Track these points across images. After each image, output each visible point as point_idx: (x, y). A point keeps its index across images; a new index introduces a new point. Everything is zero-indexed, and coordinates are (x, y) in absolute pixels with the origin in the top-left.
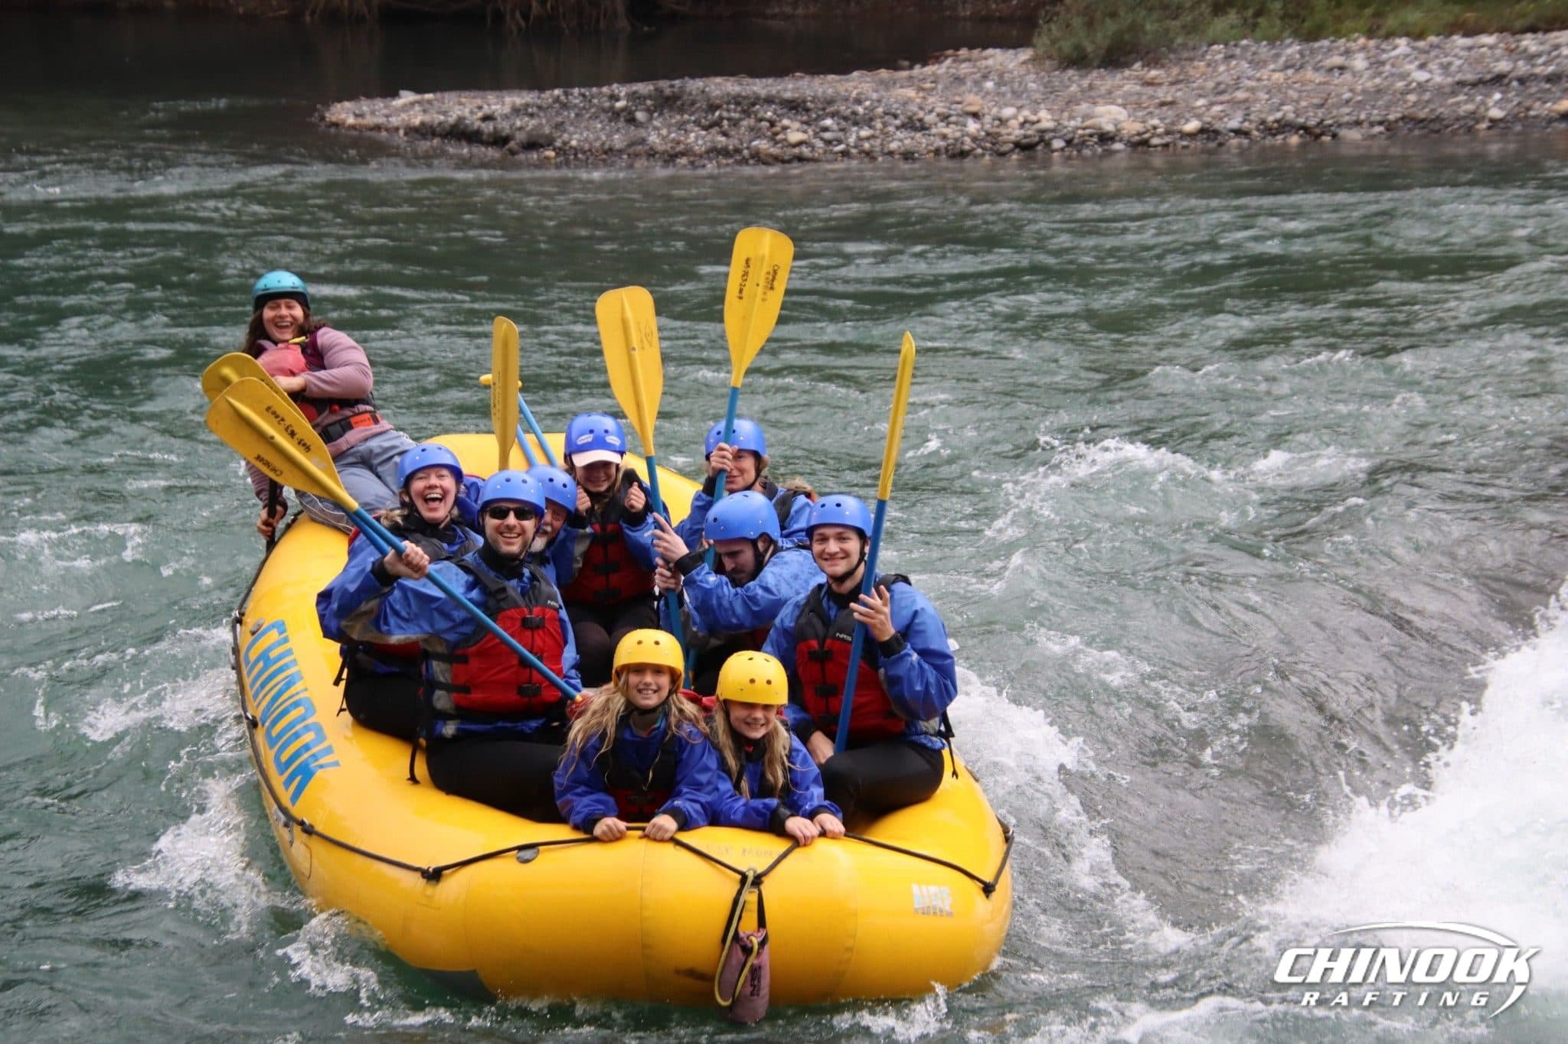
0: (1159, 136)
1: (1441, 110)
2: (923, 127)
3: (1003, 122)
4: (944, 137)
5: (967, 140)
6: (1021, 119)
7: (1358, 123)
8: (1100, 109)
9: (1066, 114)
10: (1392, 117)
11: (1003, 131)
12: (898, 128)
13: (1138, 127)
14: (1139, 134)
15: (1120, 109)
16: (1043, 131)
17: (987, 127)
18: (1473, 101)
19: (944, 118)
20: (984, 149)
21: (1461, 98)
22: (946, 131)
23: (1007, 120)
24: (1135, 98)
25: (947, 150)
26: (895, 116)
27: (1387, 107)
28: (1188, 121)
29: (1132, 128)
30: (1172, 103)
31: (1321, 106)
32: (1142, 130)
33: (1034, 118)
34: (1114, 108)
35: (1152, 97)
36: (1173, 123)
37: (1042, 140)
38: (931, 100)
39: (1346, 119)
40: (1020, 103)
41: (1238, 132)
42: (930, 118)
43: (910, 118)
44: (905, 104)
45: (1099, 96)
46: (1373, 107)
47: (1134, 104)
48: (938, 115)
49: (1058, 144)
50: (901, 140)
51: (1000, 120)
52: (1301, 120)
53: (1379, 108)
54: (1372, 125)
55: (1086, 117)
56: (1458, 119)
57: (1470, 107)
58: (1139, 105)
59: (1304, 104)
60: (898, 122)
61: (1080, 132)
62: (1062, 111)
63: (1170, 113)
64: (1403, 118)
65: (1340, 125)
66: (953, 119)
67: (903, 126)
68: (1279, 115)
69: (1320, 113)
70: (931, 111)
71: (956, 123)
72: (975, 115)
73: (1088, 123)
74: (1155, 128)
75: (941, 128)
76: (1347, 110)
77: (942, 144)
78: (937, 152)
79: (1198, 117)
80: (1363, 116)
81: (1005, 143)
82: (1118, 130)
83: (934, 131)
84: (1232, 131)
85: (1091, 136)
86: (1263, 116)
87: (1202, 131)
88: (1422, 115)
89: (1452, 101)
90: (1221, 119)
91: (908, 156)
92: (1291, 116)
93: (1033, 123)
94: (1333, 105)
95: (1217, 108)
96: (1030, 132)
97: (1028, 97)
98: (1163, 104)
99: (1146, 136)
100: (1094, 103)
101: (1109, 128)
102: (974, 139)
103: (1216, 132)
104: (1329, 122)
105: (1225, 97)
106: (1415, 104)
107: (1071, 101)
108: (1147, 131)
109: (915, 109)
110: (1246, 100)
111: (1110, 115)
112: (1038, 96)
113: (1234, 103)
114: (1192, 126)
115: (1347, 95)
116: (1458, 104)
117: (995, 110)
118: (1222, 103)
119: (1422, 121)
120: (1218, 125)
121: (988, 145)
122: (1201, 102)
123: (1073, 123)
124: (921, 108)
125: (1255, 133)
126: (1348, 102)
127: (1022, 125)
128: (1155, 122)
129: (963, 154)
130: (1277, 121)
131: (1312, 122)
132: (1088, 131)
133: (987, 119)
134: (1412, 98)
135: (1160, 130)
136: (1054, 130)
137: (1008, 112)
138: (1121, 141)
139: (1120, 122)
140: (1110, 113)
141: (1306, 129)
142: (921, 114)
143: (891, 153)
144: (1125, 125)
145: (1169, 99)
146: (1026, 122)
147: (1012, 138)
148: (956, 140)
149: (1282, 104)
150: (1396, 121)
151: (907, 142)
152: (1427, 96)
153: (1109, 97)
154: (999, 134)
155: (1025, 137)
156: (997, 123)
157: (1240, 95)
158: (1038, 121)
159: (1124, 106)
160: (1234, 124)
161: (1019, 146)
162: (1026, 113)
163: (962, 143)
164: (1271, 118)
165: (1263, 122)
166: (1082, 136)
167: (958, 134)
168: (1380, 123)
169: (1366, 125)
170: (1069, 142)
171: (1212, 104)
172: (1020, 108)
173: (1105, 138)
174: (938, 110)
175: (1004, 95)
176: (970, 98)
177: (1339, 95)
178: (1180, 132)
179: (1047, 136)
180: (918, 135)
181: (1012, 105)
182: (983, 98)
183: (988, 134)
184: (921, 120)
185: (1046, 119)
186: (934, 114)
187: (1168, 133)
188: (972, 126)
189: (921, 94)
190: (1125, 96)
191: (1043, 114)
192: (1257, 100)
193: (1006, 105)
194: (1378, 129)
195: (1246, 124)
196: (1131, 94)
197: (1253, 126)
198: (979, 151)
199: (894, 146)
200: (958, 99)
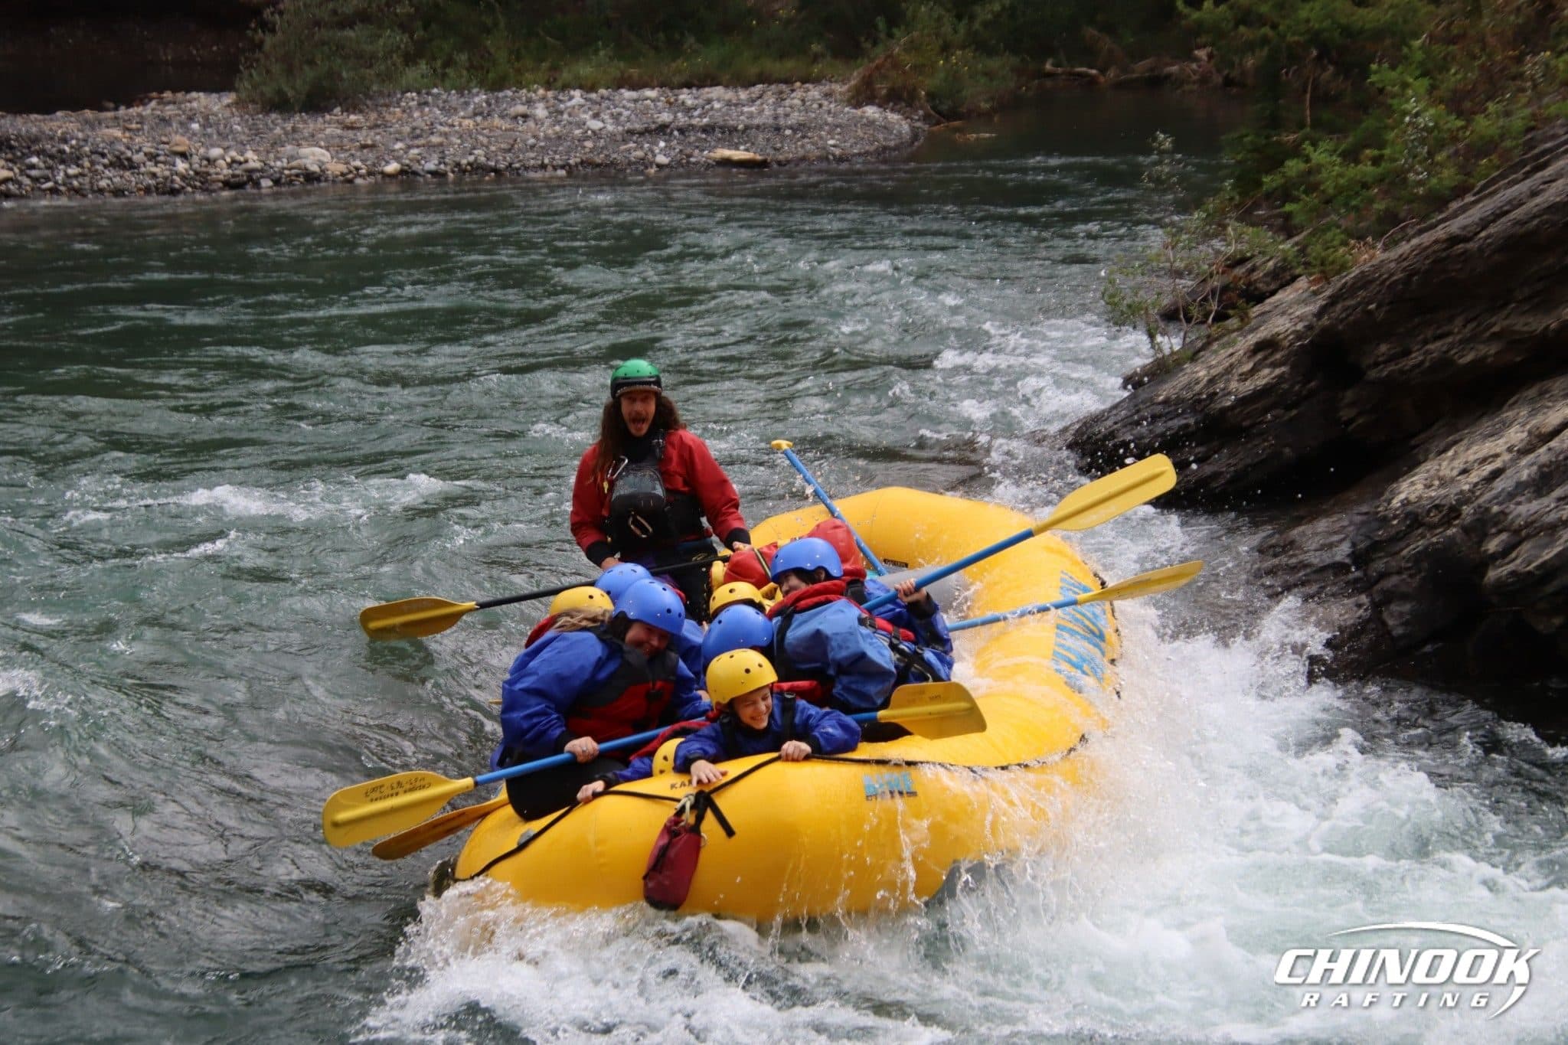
0: (361, 176)
1: (615, 156)
2: (132, 166)
3: (211, 162)
4: (154, 175)
5: (177, 179)
6: (229, 160)
7: (543, 167)
8: (305, 151)
9: (272, 155)
10: (572, 162)
11: (212, 170)
12: (105, 166)
13: (342, 168)
14: (343, 174)
15: (323, 151)
16: (250, 171)
17: (196, 166)
18: (642, 148)
19: (152, 157)
20: (194, 187)
21: (632, 145)
22: (154, 169)
23: (215, 160)
24: (337, 141)
25: (157, 189)
26: (103, 155)
27: (568, 153)
28: (387, 163)
29: (335, 168)
30: (373, 146)
31: (509, 150)
32: (345, 171)
33: (242, 159)
34: (317, 150)
35: (352, 140)
36: (374, 165)
37: (250, 179)
38: (138, 140)
39: (532, 162)
40: (226, 144)
41: (434, 173)
42: (138, 157)
43: (118, 158)
44: (112, 143)
45: (305, 139)
46: (555, 152)
47: (336, 147)
48: (146, 154)
49: (266, 183)
50: (110, 179)
51: (208, 160)
52: (492, 164)
53: (561, 153)
54: (555, 168)
55: (291, 158)
56: (630, 164)
57: (640, 153)
58: (342, 148)
59: (493, 148)
60: (106, 161)
61: (287, 172)
62: (268, 152)
63: (371, 156)
64: (582, 162)
65: (526, 168)
66: (161, 158)
67: (112, 165)
68: (471, 158)
69: (509, 157)
70: (139, 150)
71: (164, 163)
72: (183, 155)
73: (294, 163)
74: (357, 169)
75: (151, 167)
76: (532, 155)
77: (152, 182)
78: (148, 190)
79: (397, 159)
80: (546, 161)
81: (214, 181)
82: (323, 171)
83: (143, 169)
84: (430, 172)
85: (297, 175)
86: (457, 159)
87: (402, 172)
88: (598, 160)
89: (623, 147)
90: (418, 162)
91: (118, 192)
92: (483, 159)
93: (240, 163)
94: (520, 150)
95: (415, 151)
96: (237, 172)
97: (234, 139)
98: (364, 147)
99: (350, 176)
100: (299, 145)
101: (315, 168)
102: (183, 178)
103: (415, 173)
104: (517, 165)
105: (422, 141)
106: (592, 151)
107: (276, 143)
108: (350, 172)
109: (123, 149)
110: (441, 144)
111: (313, 157)
112: (243, 137)
113: (430, 146)
114: (392, 167)
115: (532, 141)
116: (629, 151)
117: (202, 151)
118: (418, 147)
119: (598, 165)
120: (416, 167)
121: (198, 184)
122: (399, 145)
123: (279, 164)
124: (128, 148)
125: (451, 175)
126: (532, 147)
127: (229, 166)
128: (358, 163)
129: (174, 192)
130: (469, 164)
131: (502, 166)
132: (294, 172)
133: (195, 159)
134: (589, 144)
135: (363, 171)
136: (262, 170)
137: (216, 152)
138: (326, 180)
139: (323, 163)
140: (313, 154)
141: (496, 170)
142: (129, 154)
143: (101, 191)
144: (328, 166)
145: (369, 142)
146: (234, 161)
147: (221, 177)
148: (166, 178)
149: (474, 148)
150: (576, 165)
151: (117, 180)
152: (602, 143)
153: (313, 140)
154: (208, 174)
155: (234, 176)
156: (205, 163)
157: (435, 139)
158: (246, 161)
159: (327, 148)
160: (431, 166)
161: (227, 184)
162: (233, 153)
163: (173, 181)
164: (464, 162)
165: (458, 165)
166: (290, 176)
167: (167, 173)
168: (562, 167)
169: (550, 168)
170: (277, 182)
171: (410, 147)
172: (226, 149)
173: (310, 177)
174: (145, 149)
175: (210, 136)
176: (177, 138)
177: (524, 141)
178: (383, 173)
179: (256, 176)
180: (127, 174)
181: (219, 146)
182: (190, 139)
183: (197, 173)
184: (129, 159)
185: (253, 160)
186: (141, 154)
187: (370, 173)
188: (181, 166)
189: (127, 134)
190: (327, 139)
191: (250, 155)
192: (451, 144)
193: (213, 146)
194: (562, 173)
195: (442, 166)
196: (333, 137)
197: (448, 168)
198: (189, 189)
199: (103, 183)
200: (164, 139)
